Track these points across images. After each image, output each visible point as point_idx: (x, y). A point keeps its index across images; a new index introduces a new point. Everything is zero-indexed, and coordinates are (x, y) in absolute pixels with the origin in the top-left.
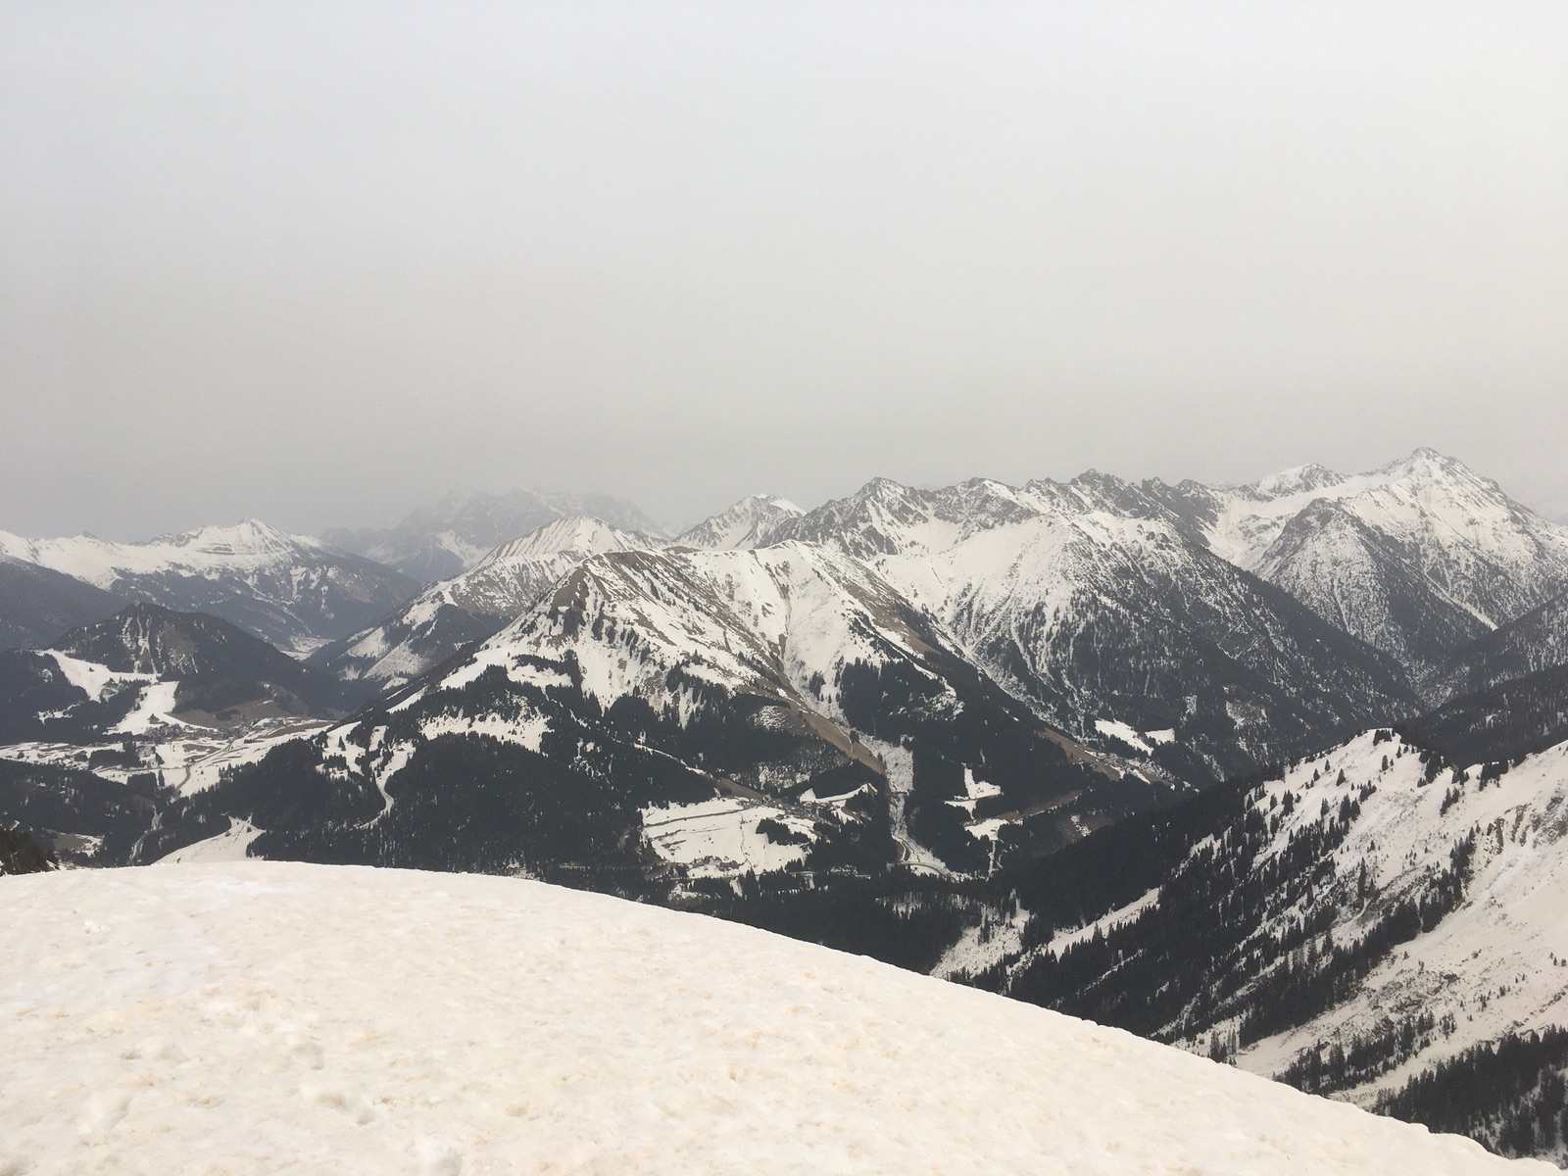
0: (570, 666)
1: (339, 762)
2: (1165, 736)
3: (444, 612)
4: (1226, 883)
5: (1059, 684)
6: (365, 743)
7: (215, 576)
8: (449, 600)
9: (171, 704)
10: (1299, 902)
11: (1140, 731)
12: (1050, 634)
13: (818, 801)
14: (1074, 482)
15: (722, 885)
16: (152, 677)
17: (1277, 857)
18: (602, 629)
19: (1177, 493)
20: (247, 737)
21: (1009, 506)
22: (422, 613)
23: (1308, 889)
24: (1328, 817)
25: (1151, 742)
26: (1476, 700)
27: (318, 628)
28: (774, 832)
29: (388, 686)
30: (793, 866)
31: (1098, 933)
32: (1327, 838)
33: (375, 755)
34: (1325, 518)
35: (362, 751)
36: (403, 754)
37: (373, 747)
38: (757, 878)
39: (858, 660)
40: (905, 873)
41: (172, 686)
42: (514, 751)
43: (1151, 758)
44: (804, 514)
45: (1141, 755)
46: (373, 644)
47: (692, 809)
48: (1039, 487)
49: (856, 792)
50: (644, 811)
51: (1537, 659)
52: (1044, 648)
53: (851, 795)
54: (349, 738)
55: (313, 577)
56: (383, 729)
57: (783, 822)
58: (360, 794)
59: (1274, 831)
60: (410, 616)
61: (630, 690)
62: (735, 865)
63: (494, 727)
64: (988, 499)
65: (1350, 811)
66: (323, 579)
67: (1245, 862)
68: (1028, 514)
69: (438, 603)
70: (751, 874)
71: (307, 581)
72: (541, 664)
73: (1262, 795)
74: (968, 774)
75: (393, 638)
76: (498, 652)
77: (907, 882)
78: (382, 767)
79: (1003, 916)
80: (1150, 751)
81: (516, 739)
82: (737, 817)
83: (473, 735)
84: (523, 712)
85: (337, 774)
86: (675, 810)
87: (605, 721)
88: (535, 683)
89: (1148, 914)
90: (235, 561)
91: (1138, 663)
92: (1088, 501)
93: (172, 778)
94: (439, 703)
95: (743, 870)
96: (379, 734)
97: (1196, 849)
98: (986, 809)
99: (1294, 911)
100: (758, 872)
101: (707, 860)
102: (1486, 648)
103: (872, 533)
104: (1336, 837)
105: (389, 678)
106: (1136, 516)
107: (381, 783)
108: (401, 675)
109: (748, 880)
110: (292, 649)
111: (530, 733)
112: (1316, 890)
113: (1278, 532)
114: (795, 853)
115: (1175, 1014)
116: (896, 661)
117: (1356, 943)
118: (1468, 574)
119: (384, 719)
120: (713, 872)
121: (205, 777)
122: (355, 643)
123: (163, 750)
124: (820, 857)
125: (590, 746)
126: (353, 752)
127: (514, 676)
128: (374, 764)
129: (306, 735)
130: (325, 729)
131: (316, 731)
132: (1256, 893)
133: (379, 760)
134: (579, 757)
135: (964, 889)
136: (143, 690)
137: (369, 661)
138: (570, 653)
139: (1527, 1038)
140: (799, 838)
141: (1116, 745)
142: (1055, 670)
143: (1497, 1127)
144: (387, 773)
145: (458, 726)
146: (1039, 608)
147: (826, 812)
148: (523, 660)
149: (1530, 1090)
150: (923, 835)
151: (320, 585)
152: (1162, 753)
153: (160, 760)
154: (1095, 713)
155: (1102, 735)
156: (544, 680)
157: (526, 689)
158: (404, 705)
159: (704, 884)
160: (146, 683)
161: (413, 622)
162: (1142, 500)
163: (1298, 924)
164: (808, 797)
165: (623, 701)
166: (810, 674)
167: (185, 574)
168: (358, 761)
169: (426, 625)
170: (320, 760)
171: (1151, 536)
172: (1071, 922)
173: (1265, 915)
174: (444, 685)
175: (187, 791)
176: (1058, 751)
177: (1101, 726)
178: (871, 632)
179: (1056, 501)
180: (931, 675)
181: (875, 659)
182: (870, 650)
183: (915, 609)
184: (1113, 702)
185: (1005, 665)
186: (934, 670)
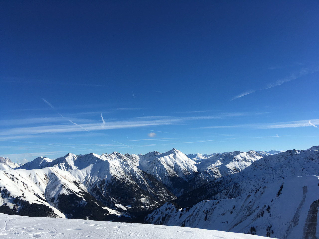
11: (125, 206)
12: (106, 186)
21: (98, 159)
25: (127, 208)
34: (158, 161)
39: (63, 194)
43: (127, 212)
44: (52, 161)
45: (125, 211)
48: (104, 155)
52: (104, 189)
64: (93, 157)
68: (102, 160)
80: (127, 210)
91: (124, 191)
92: (114, 158)
103: (67, 165)
116: (72, 193)
118: (183, 171)
141: (120, 209)
142: (107, 194)
146: (103, 181)
152: (129, 210)
154: (115, 202)
155: (117, 207)
162: (125, 158)
176: (107, 212)
177: (117, 205)
178: (67, 187)
179: (108, 158)
180: (80, 196)
181: (67, 193)
182: (66, 191)
183: (77, 182)
184: (119, 200)
185: (97, 193)
186: (81, 195)
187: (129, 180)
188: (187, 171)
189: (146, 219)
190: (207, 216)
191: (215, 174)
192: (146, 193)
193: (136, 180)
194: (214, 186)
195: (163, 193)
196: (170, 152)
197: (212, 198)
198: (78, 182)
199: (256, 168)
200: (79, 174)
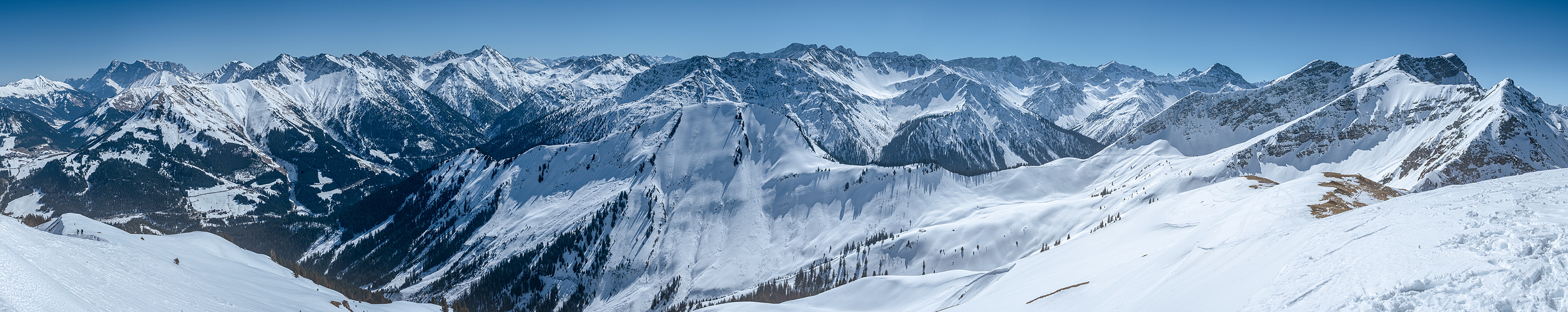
0: (158, 132)
1: (71, 168)
2: (396, 156)
3: (110, 110)
4: (418, 212)
5: (355, 136)
6: (80, 162)
7: (28, 98)
8: (112, 106)
9: (13, 145)
10: (444, 216)
11: (387, 153)
12: (352, 116)
13: (259, 186)
14: (361, 56)
15: (219, 221)
16: (7, 135)
17: (436, 200)
18: (171, 118)
19: (400, 60)
20: (39, 158)
21: (336, 65)
22: (100, 111)
23: (447, 211)
24: (454, 183)
25: (391, 158)
26: (502, 137)
27: (62, 116)
28: (241, 199)
29: (89, 140)
30: (249, 213)
31: (371, 235)
32: (453, 191)
33: (84, 166)
34: (453, 70)
35: (79, 165)
36: (94, 165)
37: (83, 163)
38: (235, 218)
39: (275, 128)
40: (294, 214)
41: (14, 138)
42: (136, 165)
43: (391, 164)
44: (253, 68)
45: (387, 164)
46: (82, 124)
47: (207, 190)
48: (346, 57)
49: (275, 182)
50: (188, 191)
51: (522, 121)
52: (348, 122)
53: (273, 184)
54: (74, 159)
55: (62, 97)
56: (87, 156)
57: (245, 195)
58: (77, 183)
59: (435, 189)
60: (97, 112)
61: (182, 141)
62: (225, 213)
63: (128, 156)
64: (327, 62)
65: (461, 180)
66: (65, 98)
67: (424, 203)
68: (343, 68)
69: (107, 107)
70: (232, 217)
71: (59, 99)
72: (146, 131)
73: (431, 176)
74: (320, 173)
75: (90, 122)
76: (130, 126)
77: (294, 217)
78: (87, 170)
79: (334, 230)
80: (391, 161)
81: (137, 161)
82: (226, 194)
83: (121, 159)
84: (140, 150)
85: (70, 173)
86: (201, 190)
87: (172, 154)
88: (145, 139)
89: (389, 226)
90: (33, 92)
91: (386, 127)
92: (366, 63)
93: (14, 173)
94: (106, 147)
95: (229, 215)
96: (85, 158)
97: (407, 199)
98: (327, 188)
99: (442, 219)
100: (235, 215)
101: (214, 211)
102: (506, 118)
103: (280, 76)
104: (456, 190)
105: (90, 136)
106: (385, 69)
107: (86, 178)
108: (94, 135)
109: (231, 219)
110: (55, 125)
111: (143, 159)
112: (449, 211)
113: (437, 76)
114: (251, 208)
115: (399, 263)
116: (291, 128)
117: (463, 229)
118: (500, 91)
119: (87, 152)
120: (216, 216)
121: (24, 174)
122: (77, 122)
123: (11, 162)
124: (260, 210)
125: (166, 165)
126: (76, 165)
127: (136, 136)
128: (83, 170)
129: (59, 158)
130: (66, 155)
131: (63, 156)
132: (430, 215)
133: (85, 168)
134: (162, 169)
135: (319, 220)
136: (4, 140)
137: (82, 130)
138: (158, 126)
139: (519, 255)
140: (252, 202)
141: (378, 160)
142: (354, 131)
143: (510, 288)
144: (89, 174)
145: (116, 156)
146: (348, 106)
147: (262, 191)
148: (140, 129)
149: (520, 273)
150: (301, 200)
151: (64, 100)
152: (396, 163)
153: (9, 165)
154: (370, 147)
155: (372, 156)
156: (149, 137)
157: (141, 141)
158: (94, 147)
159: (213, 221)
160: (5, 137)
161: (98, 114)
162: (387, 62)
163: (444, 224)
164: (254, 185)
165: (179, 146)
166: (255, 134)
167: (18, 97)
168: (78, 168)
169: (103, 116)
170: (63, 167)
171: (390, 77)
172: (360, 231)
173: (432, 222)
174: (109, 139)
175: (19, 178)
176: (355, 163)
177: (372, 152)
178: (281, 116)
179: (353, 63)
180: (305, 134)
181: (283, 128)
182: (280, 124)
183: (298, 107)
184: (377, 143)
185: (334, 129)
186: (306, 131)
187: (396, 107)
188: (508, 91)
189: (427, 180)
190: (543, 174)
191: (563, 98)
192: (429, 132)
193: (409, 106)
194: (559, 119)
195: (461, 132)
196: (476, 53)
197: (554, 141)
198: (300, 109)
199: (637, 88)
200: (300, 93)
